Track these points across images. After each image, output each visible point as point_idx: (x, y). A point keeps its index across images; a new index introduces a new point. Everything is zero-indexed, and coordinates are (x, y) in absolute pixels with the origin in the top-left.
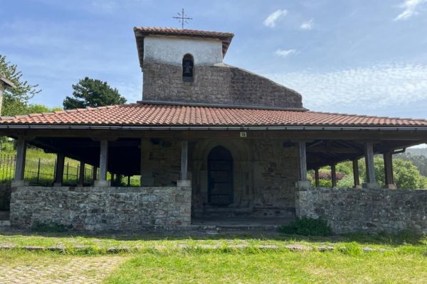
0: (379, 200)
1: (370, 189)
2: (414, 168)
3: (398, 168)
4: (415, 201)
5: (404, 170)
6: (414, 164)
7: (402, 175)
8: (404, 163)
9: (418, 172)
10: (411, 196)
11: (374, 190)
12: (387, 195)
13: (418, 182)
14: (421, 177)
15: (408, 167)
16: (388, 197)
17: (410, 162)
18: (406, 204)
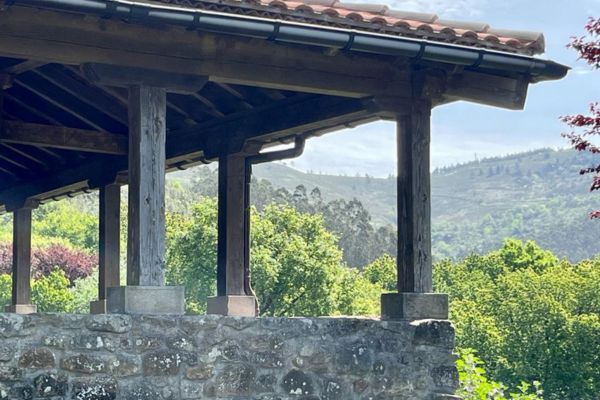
0: (173, 370)
1: (136, 318)
2: (327, 241)
3: (279, 239)
4: (320, 372)
5: (296, 244)
6: (329, 227)
7: (290, 263)
8: (298, 220)
9: (337, 253)
10: (306, 351)
11: (155, 322)
12: (208, 346)
13: (337, 288)
14: (346, 272)
15: (310, 234)
16: (215, 353)
17: (318, 219)
18: (287, 387)
